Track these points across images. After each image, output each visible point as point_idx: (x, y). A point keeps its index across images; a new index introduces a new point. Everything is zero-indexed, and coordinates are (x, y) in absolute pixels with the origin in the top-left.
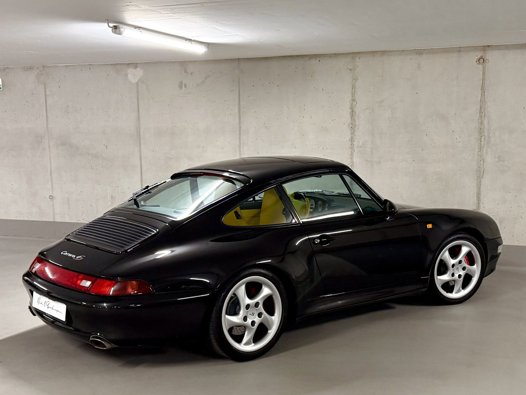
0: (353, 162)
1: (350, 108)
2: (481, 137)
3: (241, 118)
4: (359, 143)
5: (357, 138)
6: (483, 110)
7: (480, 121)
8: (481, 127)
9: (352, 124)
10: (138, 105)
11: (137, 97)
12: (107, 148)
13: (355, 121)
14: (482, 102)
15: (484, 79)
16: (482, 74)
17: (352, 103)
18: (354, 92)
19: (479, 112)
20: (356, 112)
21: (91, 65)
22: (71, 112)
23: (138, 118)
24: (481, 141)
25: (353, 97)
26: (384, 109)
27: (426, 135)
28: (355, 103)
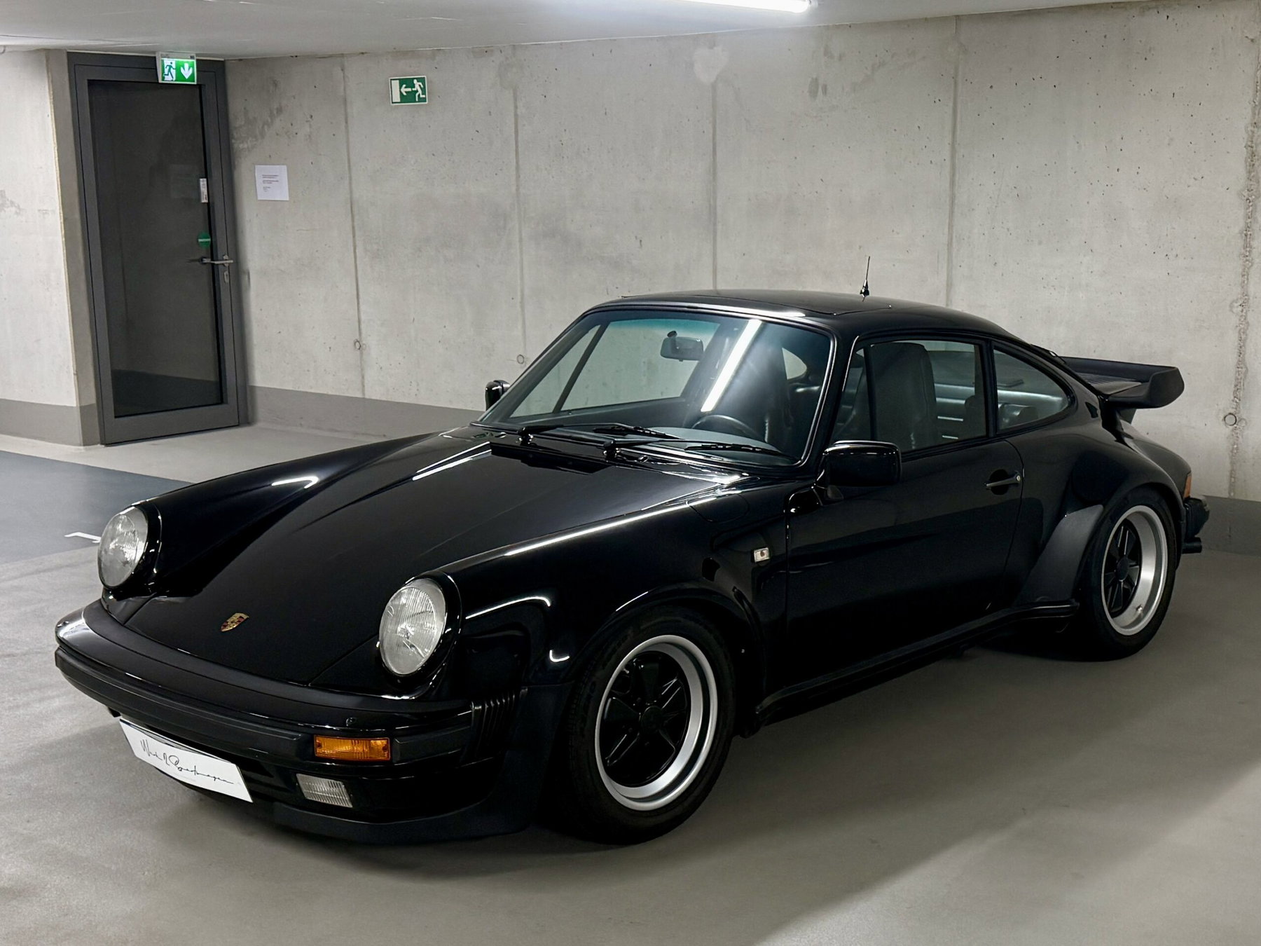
0: (1247, 295)
1: (1245, 147)
3: (957, 176)
9: (1248, 191)
10: (714, 138)
11: (711, 119)
12: (641, 245)
18: (1259, 102)
21: (615, 40)
22: (568, 157)
23: (713, 171)
25: (1256, 117)
28: (1260, 132)
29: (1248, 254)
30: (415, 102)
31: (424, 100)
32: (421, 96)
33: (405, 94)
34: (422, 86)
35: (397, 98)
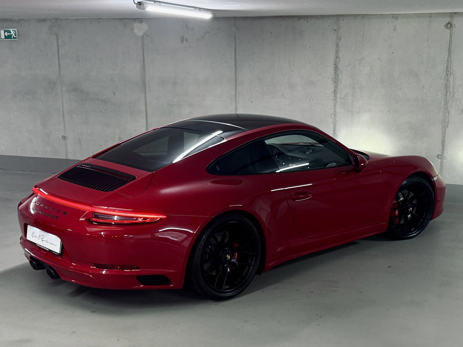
0: (336, 112)
1: (334, 64)
2: (447, 92)
3: (237, 72)
4: (341, 95)
5: (340, 90)
6: (449, 68)
7: (446, 78)
8: (447, 84)
9: (335, 78)
10: (143, 56)
11: (142, 49)
12: (115, 94)
13: (338, 76)
14: (449, 62)
15: (451, 42)
16: (449, 37)
17: (336, 60)
18: (338, 50)
19: (445, 71)
20: (339, 68)
21: (100, 18)
22: (81, 61)
23: (144, 68)
24: (447, 96)
25: (337, 55)
26: (364, 66)
27: (400, 89)
28: (339, 60)
29: (335, 99)
30: (12, 39)
31: (16, 38)
32: (14, 36)
33: (7, 36)
34: (15, 33)
35: (3, 37)
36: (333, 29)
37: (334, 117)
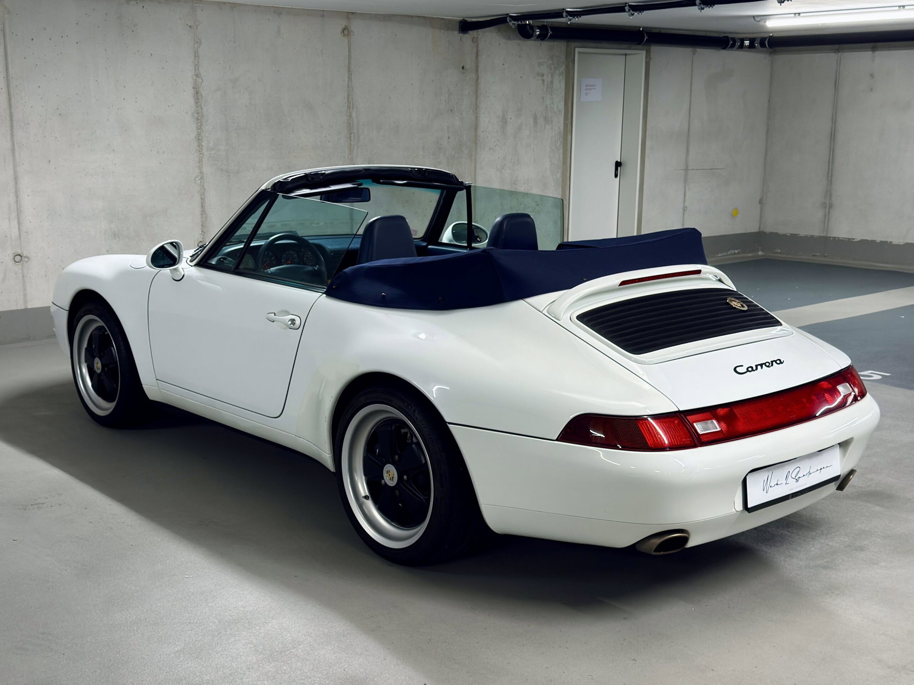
0: (202, 173)
1: (193, 88)
2: (351, 134)
4: (209, 143)
5: (207, 135)
6: (351, 97)
7: (348, 113)
8: (349, 121)
9: (197, 114)
13: (202, 109)
14: (350, 88)
15: (350, 57)
16: (347, 49)
17: (196, 80)
18: (198, 63)
19: (346, 102)
20: (201, 96)
24: (351, 140)
25: (197, 71)
26: (240, 92)
27: (293, 131)
28: (200, 79)
29: (200, 150)
36: (187, 24)
37: (201, 182)
